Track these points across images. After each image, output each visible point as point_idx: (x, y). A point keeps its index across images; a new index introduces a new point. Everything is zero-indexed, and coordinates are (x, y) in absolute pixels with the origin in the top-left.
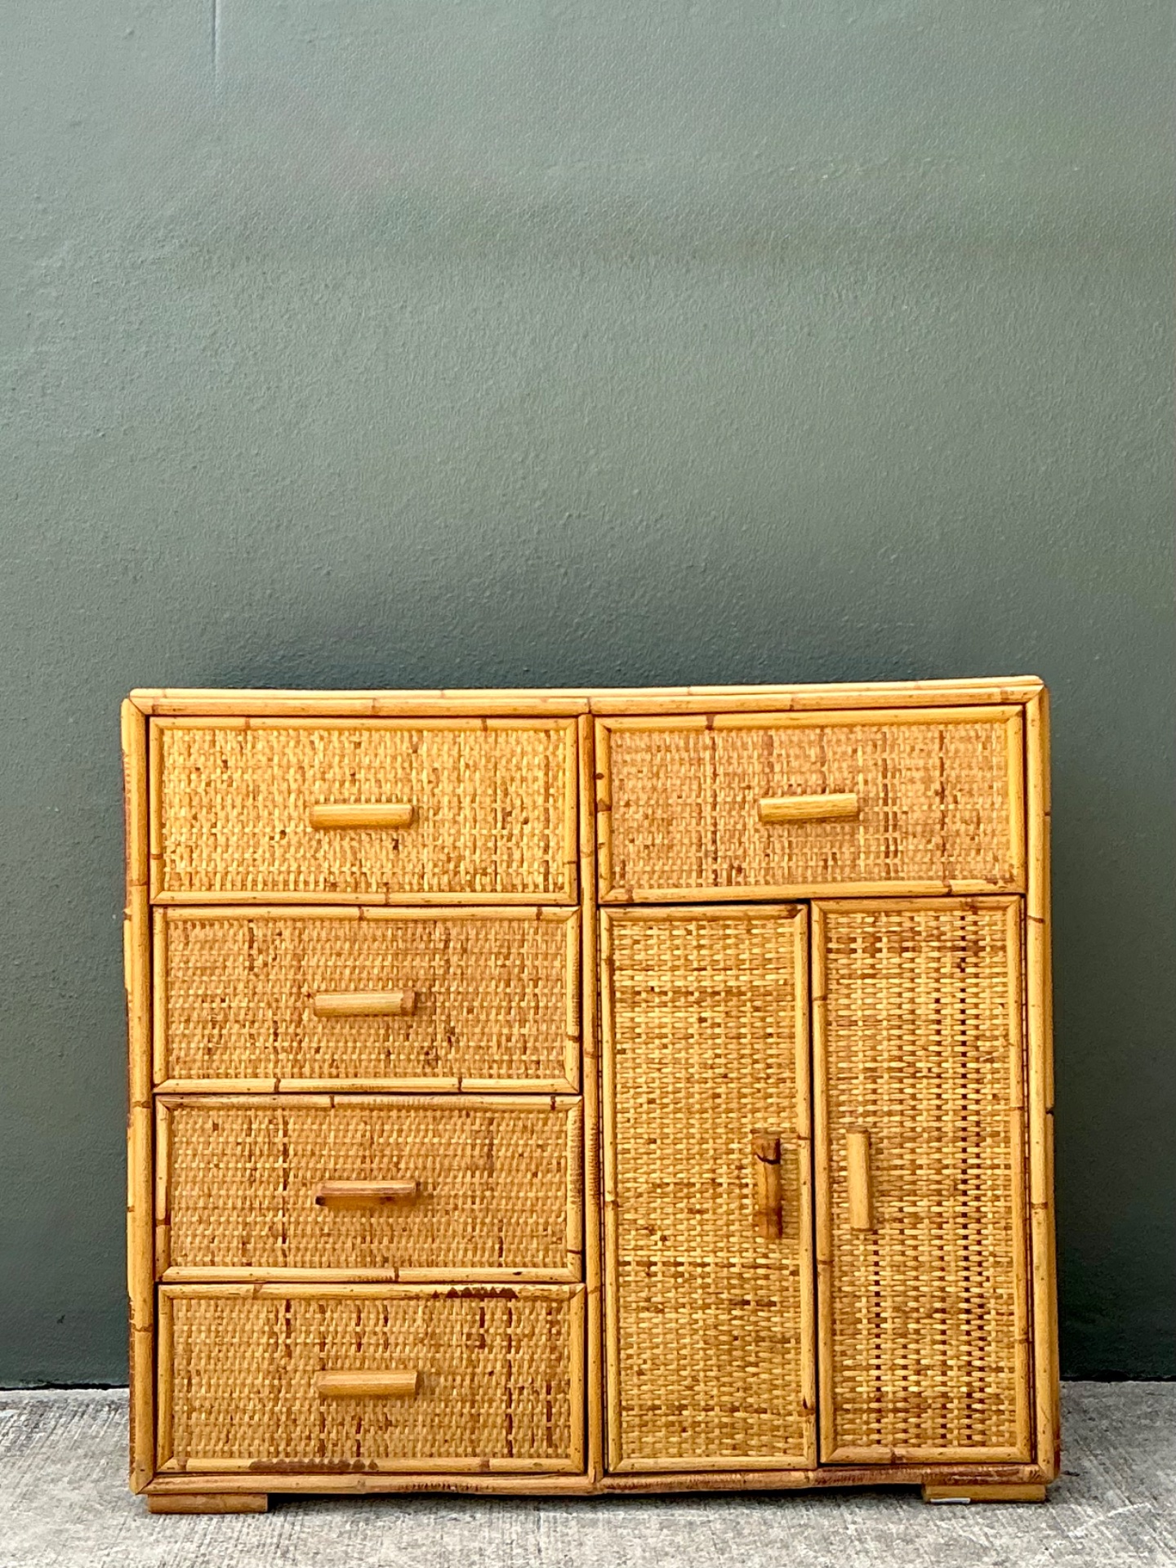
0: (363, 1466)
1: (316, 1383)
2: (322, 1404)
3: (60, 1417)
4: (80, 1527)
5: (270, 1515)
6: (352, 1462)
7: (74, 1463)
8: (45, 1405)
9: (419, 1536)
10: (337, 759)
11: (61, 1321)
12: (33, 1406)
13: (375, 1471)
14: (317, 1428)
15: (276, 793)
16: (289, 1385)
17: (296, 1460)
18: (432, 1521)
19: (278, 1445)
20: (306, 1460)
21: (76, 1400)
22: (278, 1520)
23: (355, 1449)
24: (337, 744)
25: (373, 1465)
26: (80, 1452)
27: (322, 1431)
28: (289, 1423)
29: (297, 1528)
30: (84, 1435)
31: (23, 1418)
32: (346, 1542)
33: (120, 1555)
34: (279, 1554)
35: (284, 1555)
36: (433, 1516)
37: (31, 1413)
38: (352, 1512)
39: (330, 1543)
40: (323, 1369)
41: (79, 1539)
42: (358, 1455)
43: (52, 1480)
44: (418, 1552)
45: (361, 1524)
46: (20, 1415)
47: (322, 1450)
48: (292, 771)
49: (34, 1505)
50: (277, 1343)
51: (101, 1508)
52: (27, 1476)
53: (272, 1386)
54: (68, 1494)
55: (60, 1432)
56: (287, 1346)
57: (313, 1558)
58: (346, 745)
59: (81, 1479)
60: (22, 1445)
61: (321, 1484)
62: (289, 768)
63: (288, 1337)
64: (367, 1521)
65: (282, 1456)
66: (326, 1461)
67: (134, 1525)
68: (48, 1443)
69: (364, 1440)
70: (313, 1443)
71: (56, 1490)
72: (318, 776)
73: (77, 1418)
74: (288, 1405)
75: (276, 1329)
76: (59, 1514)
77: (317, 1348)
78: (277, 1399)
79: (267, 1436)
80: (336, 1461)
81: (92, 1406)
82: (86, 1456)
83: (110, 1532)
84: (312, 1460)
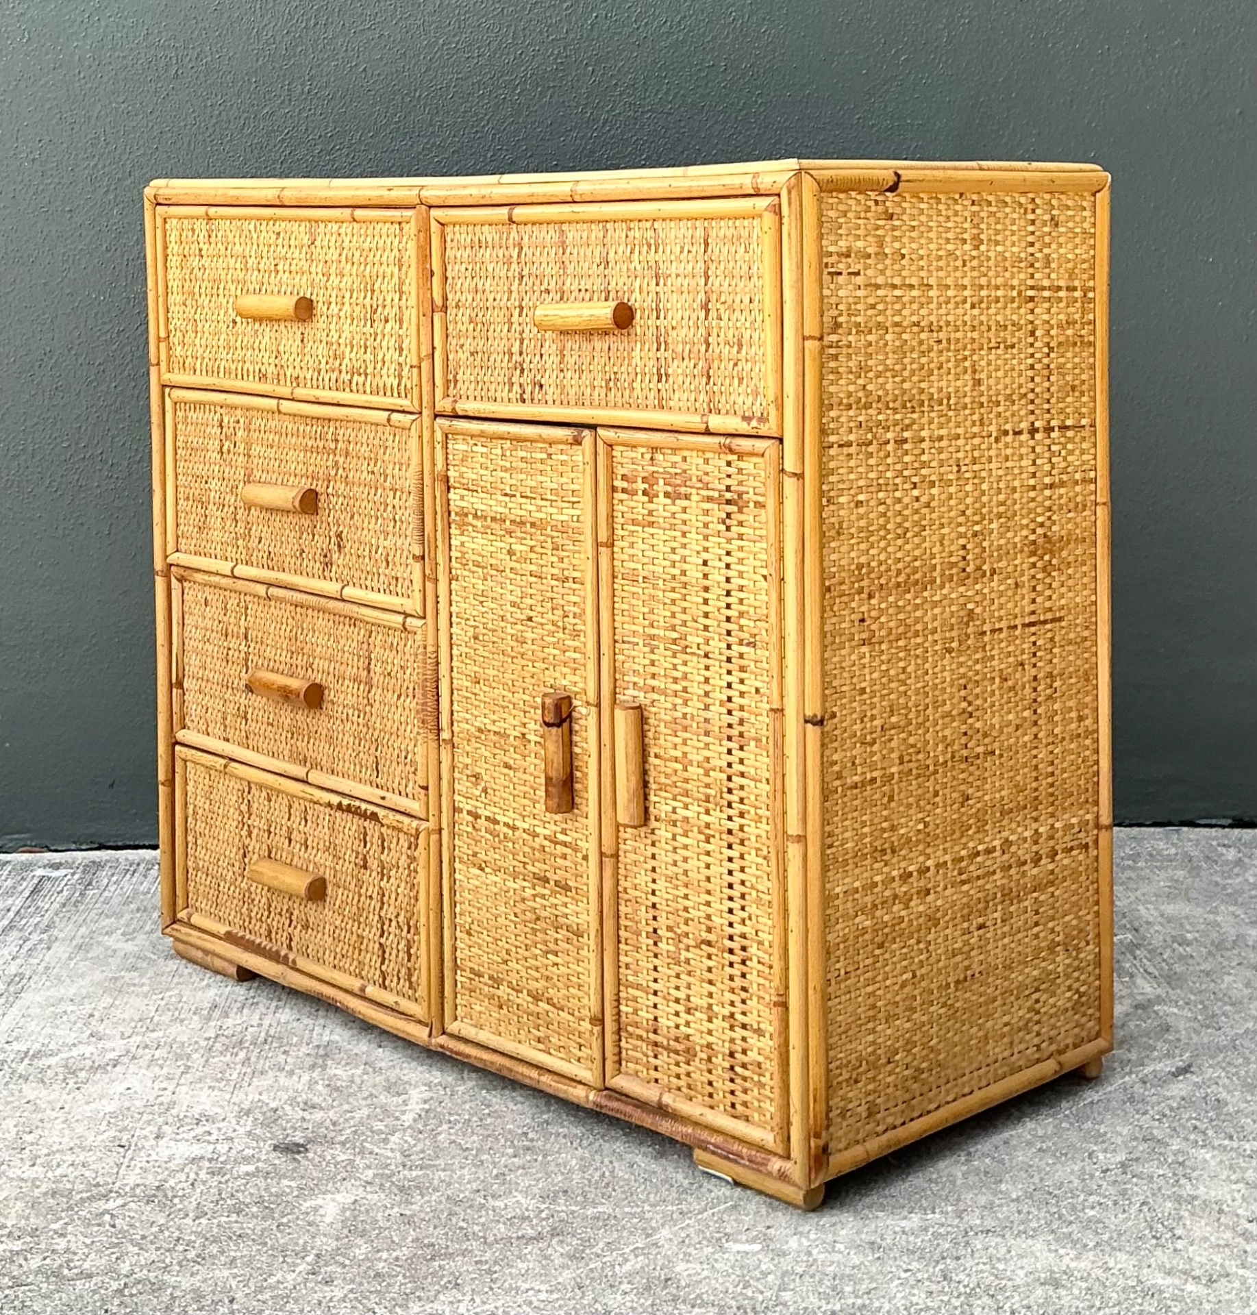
3: (113, 875)
4: (136, 974)
7: (127, 917)
8: (98, 865)
11: (111, 786)
12: (86, 866)
21: (126, 860)
26: (132, 906)
30: (136, 892)
31: (76, 877)
33: (173, 1000)
37: (83, 872)
41: (134, 985)
43: (107, 933)
46: (73, 874)
49: (90, 955)
51: (155, 957)
52: (83, 929)
54: (121, 945)
55: (113, 889)
59: (134, 931)
60: (77, 901)
68: (102, 899)
71: (110, 941)
73: (128, 876)
76: (114, 962)
81: (143, 868)
82: (138, 910)
83: (164, 978)
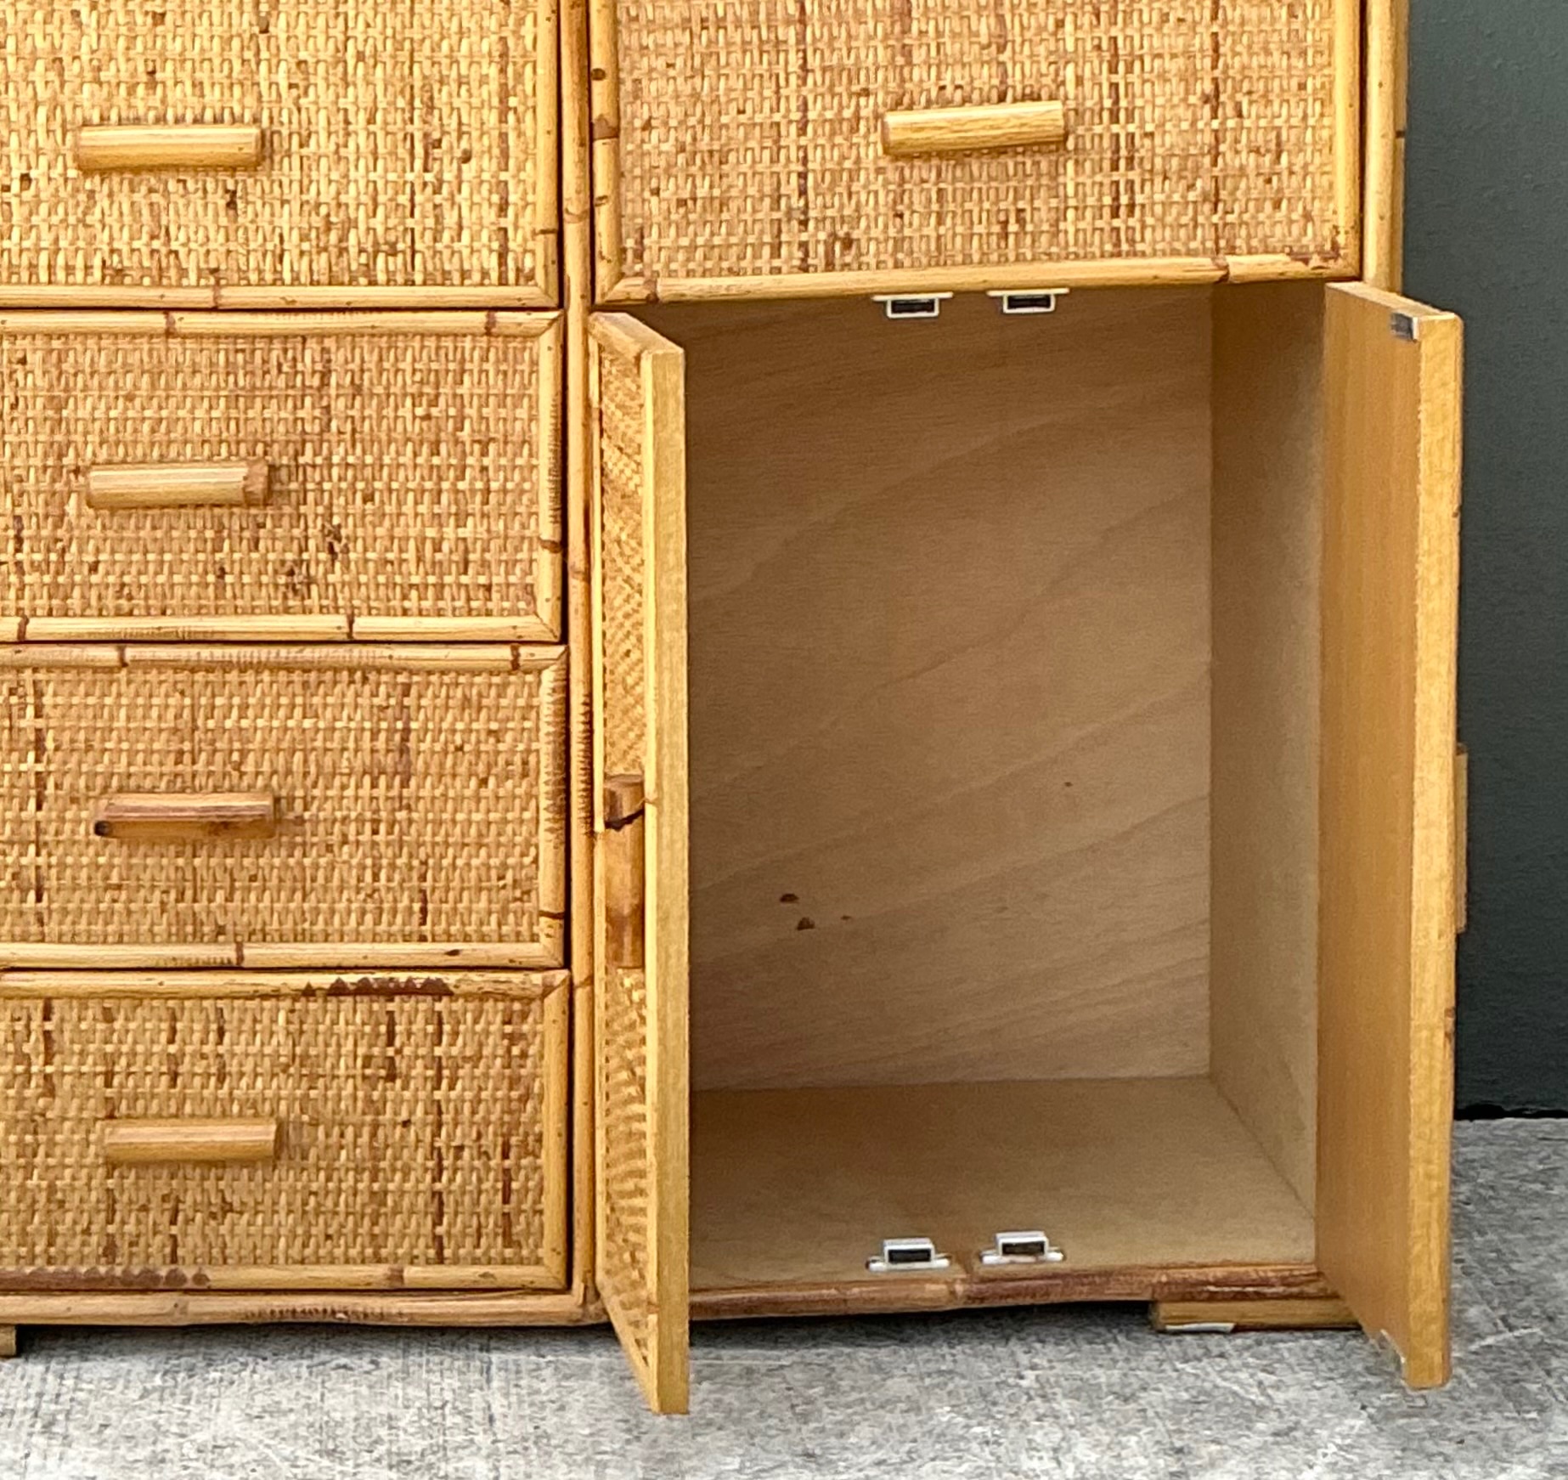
0: (184, 1279)
1: (100, 1140)
2: (109, 1176)
5: (20, 1361)
6: (163, 1272)
9: (283, 1395)
10: (122, 43)
13: (202, 1288)
14: (103, 1215)
15: (13, 107)
16: (52, 1143)
17: (66, 1269)
18: (304, 1372)
19: (34, 1245)
20: (83, 1269)
22: (34, 1368)
23: (168, 1250)
24: (122, 19)
25: (200, 1278)
27: (110, 1221)
28: (53, 1206)
29: (69, 1382)
32: (156, 1405)
34: (38, 1426)
35: (48, 1427)
36: (306, 1362)
38: (162, 1355)
39: (128, 1408)
40: (111, 1117)
42: (174, 1259)
44: (283, 1423)
45: (182, 1375)
47: (110, 1251)
48: (40, 65)
50: (28, 1074)
53: (20, 1143)
56: (47, 1077)
57: (100, 1432)
58: (140, 19)
61: (108, 1309)
62: (35, 60)
63: (47, 1062)
64: (191, 1372)
65: (40, 1262)
66: (118, 1271)
69: (186, 1235)
70: (94, 1239)
72: (88, 76)
74: (51, 1175)
75: (26, 1048)
77: (100, 1081)
78: (28, 1170)
79: (14, 1228)
80: (136, 1271)
84: (93, 1270)
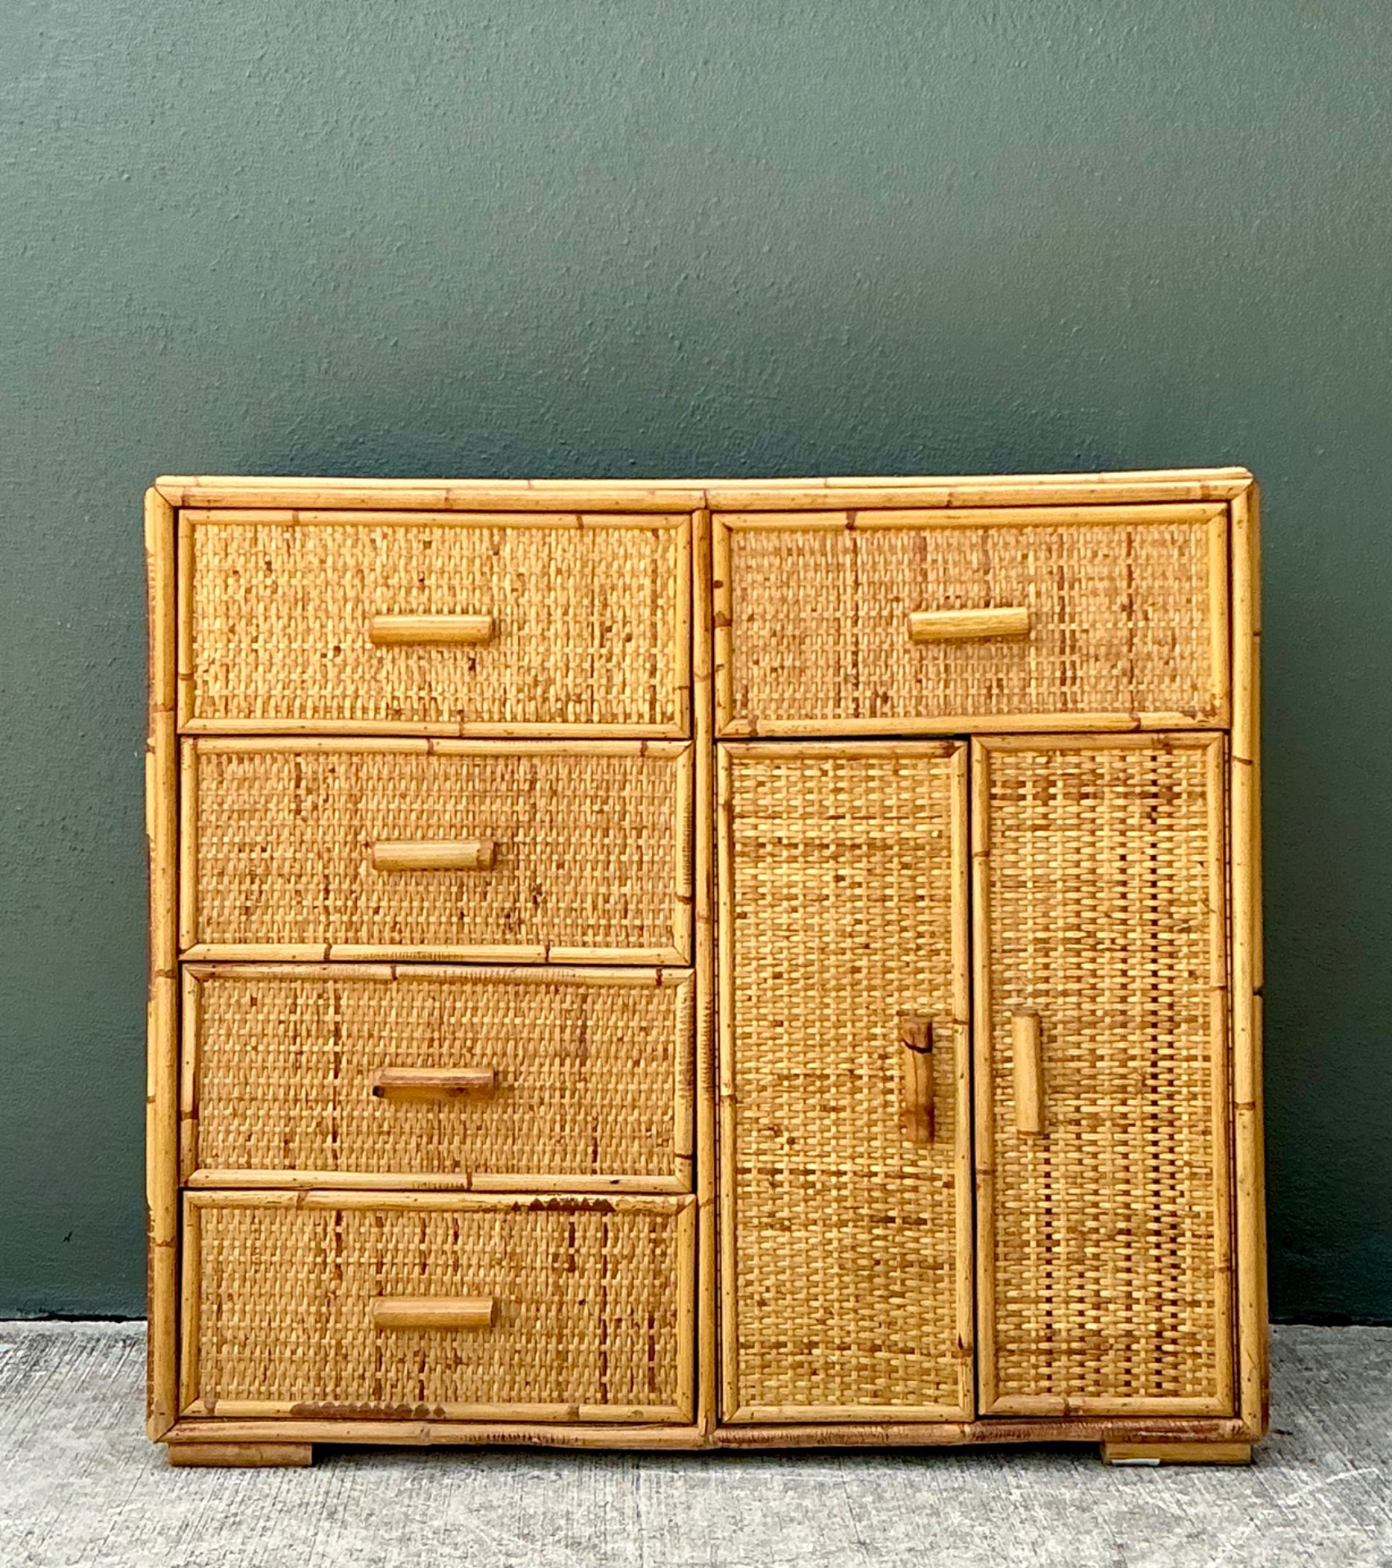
0: (427, 1412)
1: (372, 1311)
2: (378, 1337)
3: (65, 1353)
4: (88, 1481)
5: (315, 1469)
6: (414, 1407)
7: (81, 1407)
8: (48, 1340)
9: (495, 1496)
11: (67, 1239)
12: (33, 1340)
13: (440, 1418)
14: (373, 1366)
15: (330, 601)
16: (339, 1313)
17: (347, 1403)
18: (510, 1479)
19: (325, 1386)
20: (359, 1404)
21: (84, 1334)
22: (323, 1475)
23: (417, 1391)
24: (403, 546)
25: (439, 1411)
26: (88, 1393)
27: (378, 1369)
28: (339, 1358)
29: (348, 1485)
30: (93, 1375)
31: (20, 1353)
32: (406, 1501)
33: (134, 1515)
34: (325, 1515)
35: (331, 1515)
36: (511, 1474)
37: (30, 1347)
38: (413, 1466)
39: (387, 1503)
40: (380, 1294)
41: (86, 1495)
42: (422, 1397)
43: (55, 1427)
44: (493, 1515)
45: (424, 1482)
46: (16, 1350)
47: (378, 1391)
49: (32, 1455)
50: (325, 1263)
51: (113, 1460)
52: (25, 1422)
53: (319, 1313)
54: (74, 1443)
55: (64, 1371)
56: (338, 1266)
57: (367, 1519)
59: (89, 1425)
60: (19, 1385)
61: (380, 1433)
62: (345, 571)
63: (338, 1255)
64: (431, 1479)
65: (330, 1398)
66: (383, 1406)
67: (152, 1479)
68: (50, 1384)
69: (429, 1380)
70: (367, 1382)
71: (60, 1438)
72: (380, 582)
73: (85, 1355)
74: (338, 1336)
75: (324, 1245)
76: (62, 1465)
77: (373, 1269)
78: (324, 1331)
79: (312, 1374)
80: (395, 1405)
81: (103, 1342)
82: (95, 1399)
83: (123, 1487)
84: (366, 1404)
